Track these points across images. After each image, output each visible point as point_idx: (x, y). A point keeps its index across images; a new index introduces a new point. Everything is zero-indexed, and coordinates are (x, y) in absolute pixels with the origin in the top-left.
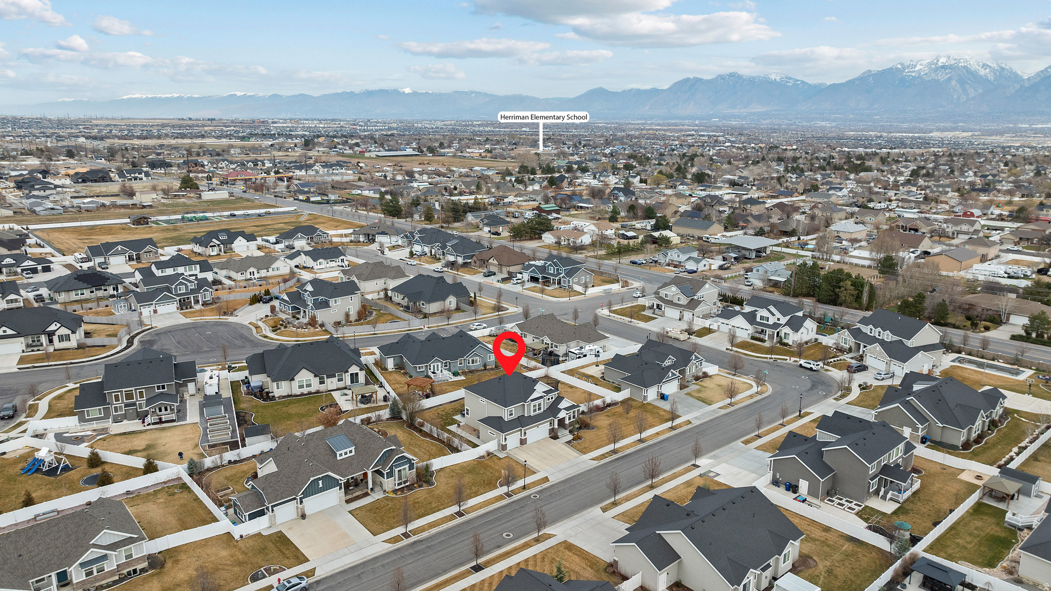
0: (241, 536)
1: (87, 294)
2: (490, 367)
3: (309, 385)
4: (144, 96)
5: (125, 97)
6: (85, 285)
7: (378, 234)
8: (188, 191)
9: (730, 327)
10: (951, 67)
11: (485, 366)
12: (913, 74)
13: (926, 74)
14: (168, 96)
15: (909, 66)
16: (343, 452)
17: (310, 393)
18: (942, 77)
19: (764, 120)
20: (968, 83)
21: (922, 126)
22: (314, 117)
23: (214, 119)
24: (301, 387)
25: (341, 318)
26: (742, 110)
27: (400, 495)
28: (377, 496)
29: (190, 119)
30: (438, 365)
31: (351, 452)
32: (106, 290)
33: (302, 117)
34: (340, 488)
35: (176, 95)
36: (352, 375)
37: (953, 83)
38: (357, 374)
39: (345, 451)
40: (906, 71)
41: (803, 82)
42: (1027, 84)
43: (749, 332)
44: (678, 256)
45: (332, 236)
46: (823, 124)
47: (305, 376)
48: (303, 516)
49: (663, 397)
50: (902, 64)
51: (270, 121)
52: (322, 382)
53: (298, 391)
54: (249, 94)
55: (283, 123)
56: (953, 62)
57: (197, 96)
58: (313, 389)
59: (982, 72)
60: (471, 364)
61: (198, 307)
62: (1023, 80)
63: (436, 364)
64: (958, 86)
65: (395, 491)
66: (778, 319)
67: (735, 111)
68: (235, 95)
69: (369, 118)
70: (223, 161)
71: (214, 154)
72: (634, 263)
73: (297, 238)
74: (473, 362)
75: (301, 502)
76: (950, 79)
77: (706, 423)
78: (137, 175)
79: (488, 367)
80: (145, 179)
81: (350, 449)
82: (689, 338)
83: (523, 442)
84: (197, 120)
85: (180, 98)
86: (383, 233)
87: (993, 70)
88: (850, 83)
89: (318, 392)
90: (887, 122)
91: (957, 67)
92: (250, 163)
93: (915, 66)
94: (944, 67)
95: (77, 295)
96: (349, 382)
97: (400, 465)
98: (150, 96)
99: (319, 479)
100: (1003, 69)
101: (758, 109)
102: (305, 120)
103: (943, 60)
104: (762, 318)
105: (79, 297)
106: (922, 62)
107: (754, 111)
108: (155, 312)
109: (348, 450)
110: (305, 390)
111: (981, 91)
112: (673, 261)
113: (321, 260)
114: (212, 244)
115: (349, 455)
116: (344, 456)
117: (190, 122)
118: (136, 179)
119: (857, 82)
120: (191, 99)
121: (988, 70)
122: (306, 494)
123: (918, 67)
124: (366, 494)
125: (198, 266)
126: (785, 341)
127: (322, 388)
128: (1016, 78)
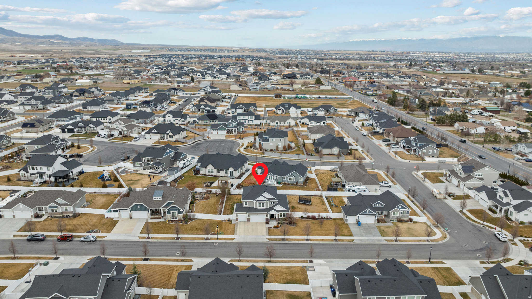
0: (107, 217)
1: (208, 122)
2: (300, 184)
3: (212, 172)
4: (359, 40)
5: (351, 41)
6: (209, 119)
7: (360, 112)
8: (317, 85)
9: (479, 198)
11: (297, 183)
14: (370, 40)
16: (156, 197)
17: (212, 176)
22: (436, 50)
23: (384, 51)
24: (209, 172)
25: (274, 148)
27: (170, 223)
28: (162, 220)
29: (373, 51)
30: (272, 177)
31: (160, 198)
32: (216, 122)
33: (429, 50)
34: (148, 212)
35: (373, 39)
36: (230, 172)
38: (233, 172)
39: (157, 197)
43: (488, 204)
44: (524, 149)
45: (338, 111)
47: (210, 167)
48: (131, 218)
49: (359, 223)
51: (411, 52)
52: (219, 172)
53: (208, 174)
54: (408, 39)
55: (418, 54)
57: (383, 40)
58: (214, 174)
60: (289, 180)
61: (234, 134)
63: (271, 176)
65: (169, 221)
66: (511, 201)
68: (402, 39)
69: (469, 51)
70: (354, 71)
71: (359, 68)
72: (494, 149)
73: (320, 110)
74: (290, 179)
75: (130, 212)
77: (364, 244)
78: (307, 76)
79: (298, 184)
80: (310, 78)
81: (160, 197)
82: (445, 198)
83: (248, 220)
84: (376, 52)
85: (375, 41)
86: (363, 112)
89: (215, 176)
92: (367, 73)
95: (205, 122)
96: (229, 175)
97: (173, 210)
98: (362, 40)
99: (139, 205)
102: (431, 52)
104: (500, 197)
105: (206, 123)
108: (217, 133)
109: (159, 197)
110: (211, 174)
112: (521, 151)
113: (312, 122)
114: (279, 109)
115: (159, 199)
116: (156, 199)
117: (374, 53)
118: (306, 78)
120: (380, 41)
122: (132, 209)
124: (160, 218)
125: (254, 117)
126: (510, 217)
127: (218, 174)
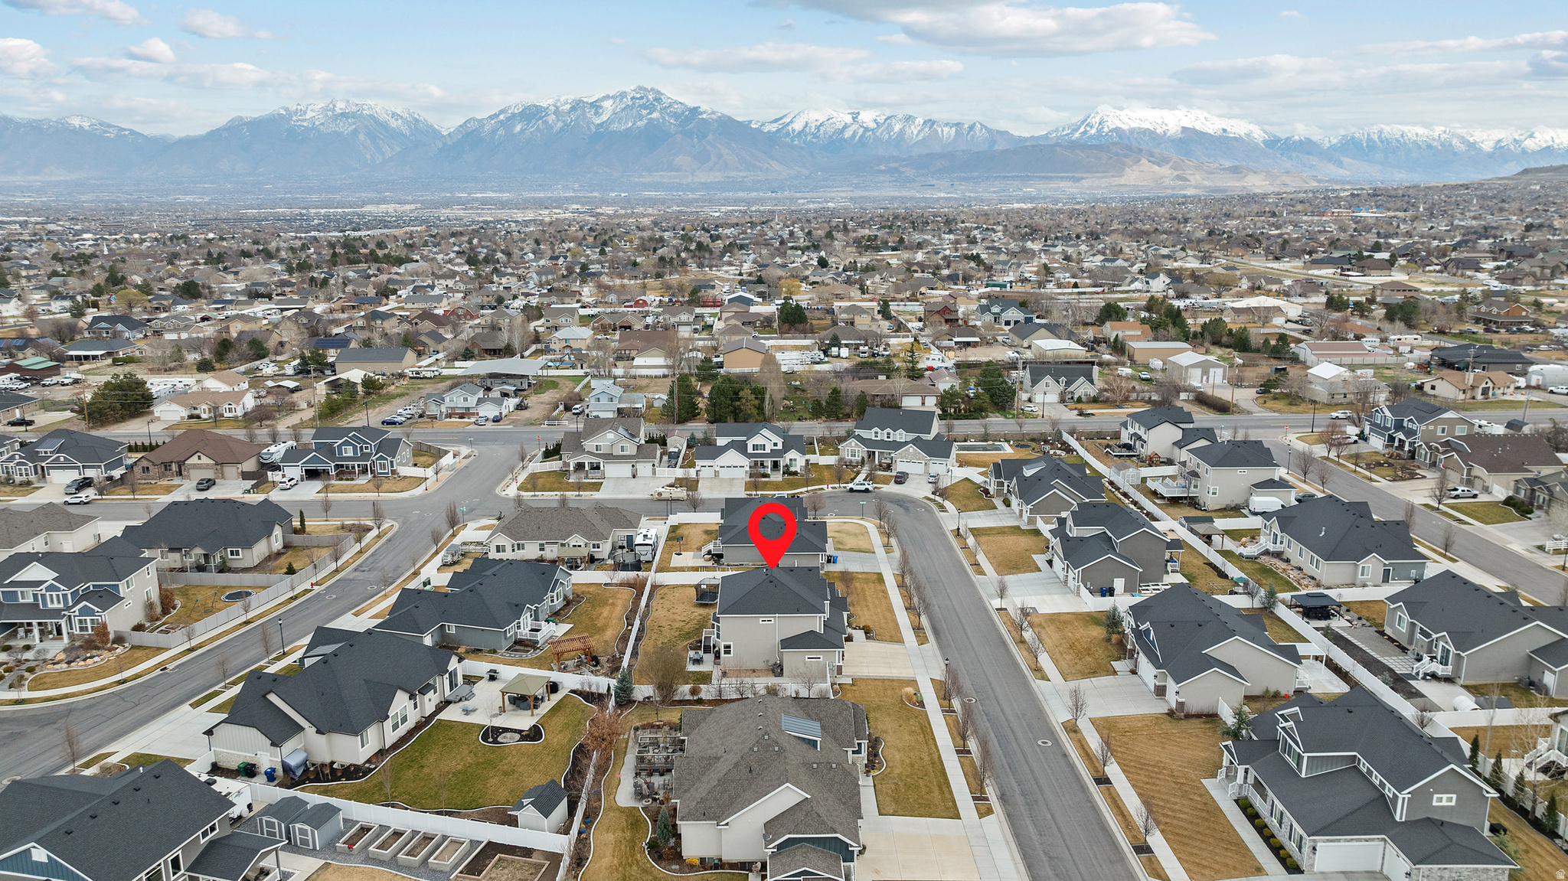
10: (353, 115)
12: (305, 124)
13: (322, 124)
15: (296, 112)
18: (345, 128)
19: (80, 194)
20: (380, 139)
21: (338, 197)
26: (31, 178)
37: (362, 137)
40: (294, 118)
41: (132, 132)
42: (449, 142)
44: (466, 400)
46: (188, 198)
50: (286, 109)
56: (354, 109)
59: (394, 124)
62: (443, 136)
64: (369, 141)
67: (17, 179)
76: (355, 132)
87: (405, 121)
88: (214, 135)
90: (286, 193)
91: (361, 115)
93: (305, 112)
94: (343, 115)
100: (417, 121)
101: (62, 175)
103: (340, 106)
106: (313, 107)
107: (53, 178)
111: (398, 149)
119: (225, 134)
121: (400, 121)
123: (309, 115)
128: (435, 134)
